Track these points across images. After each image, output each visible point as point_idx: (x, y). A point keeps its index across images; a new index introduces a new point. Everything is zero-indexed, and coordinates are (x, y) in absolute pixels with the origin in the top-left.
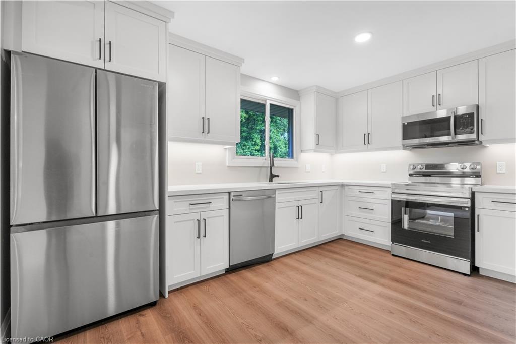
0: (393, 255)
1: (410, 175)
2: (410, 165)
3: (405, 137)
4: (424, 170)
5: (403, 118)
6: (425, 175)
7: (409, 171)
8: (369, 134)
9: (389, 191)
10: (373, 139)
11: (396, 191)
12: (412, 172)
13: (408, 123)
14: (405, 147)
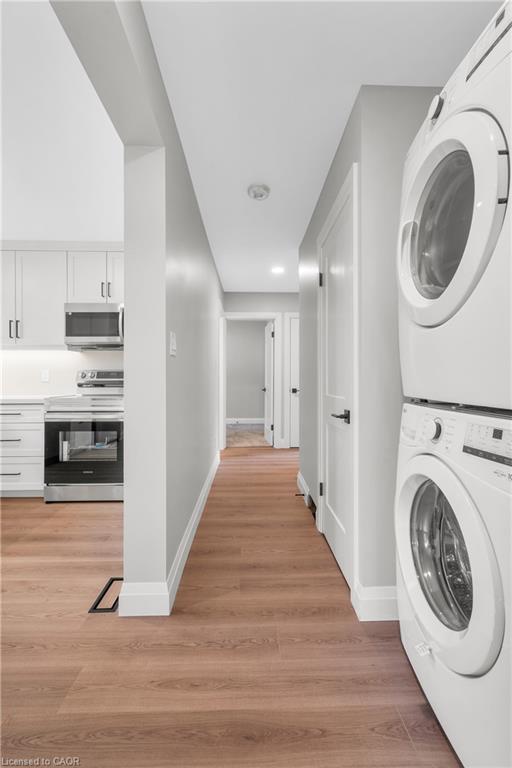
0: (48, 503)
1: (80, 385)
2: (78, 372)
3: (70, 332)
4: (95, 379)
5: (67, 305)
6: (96, 385)
7: (77, 380)
8: (17, 322)
9: (43, 410)
10: (24, 329)
11: (52, 409)
12: (82, 381)
13: (73, 313)
14: (71, 347)
